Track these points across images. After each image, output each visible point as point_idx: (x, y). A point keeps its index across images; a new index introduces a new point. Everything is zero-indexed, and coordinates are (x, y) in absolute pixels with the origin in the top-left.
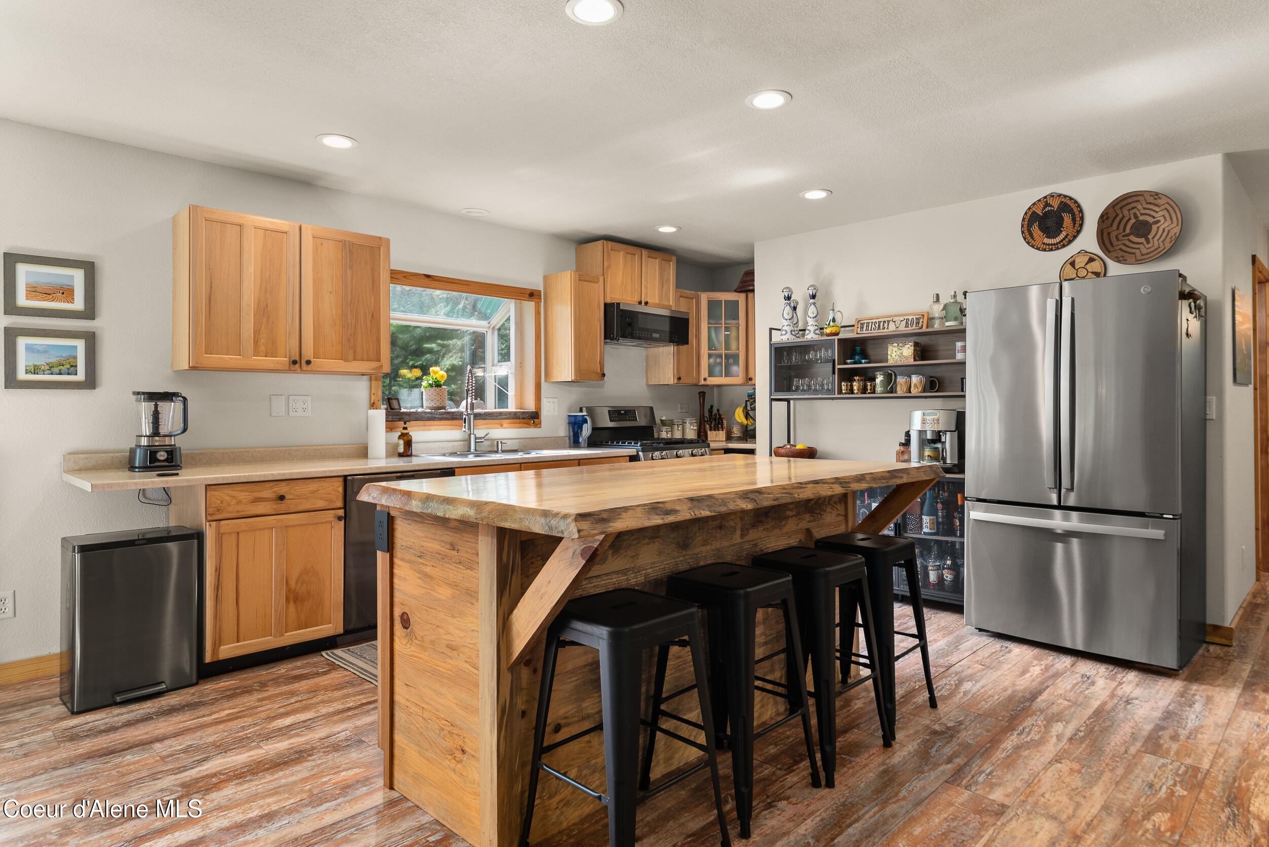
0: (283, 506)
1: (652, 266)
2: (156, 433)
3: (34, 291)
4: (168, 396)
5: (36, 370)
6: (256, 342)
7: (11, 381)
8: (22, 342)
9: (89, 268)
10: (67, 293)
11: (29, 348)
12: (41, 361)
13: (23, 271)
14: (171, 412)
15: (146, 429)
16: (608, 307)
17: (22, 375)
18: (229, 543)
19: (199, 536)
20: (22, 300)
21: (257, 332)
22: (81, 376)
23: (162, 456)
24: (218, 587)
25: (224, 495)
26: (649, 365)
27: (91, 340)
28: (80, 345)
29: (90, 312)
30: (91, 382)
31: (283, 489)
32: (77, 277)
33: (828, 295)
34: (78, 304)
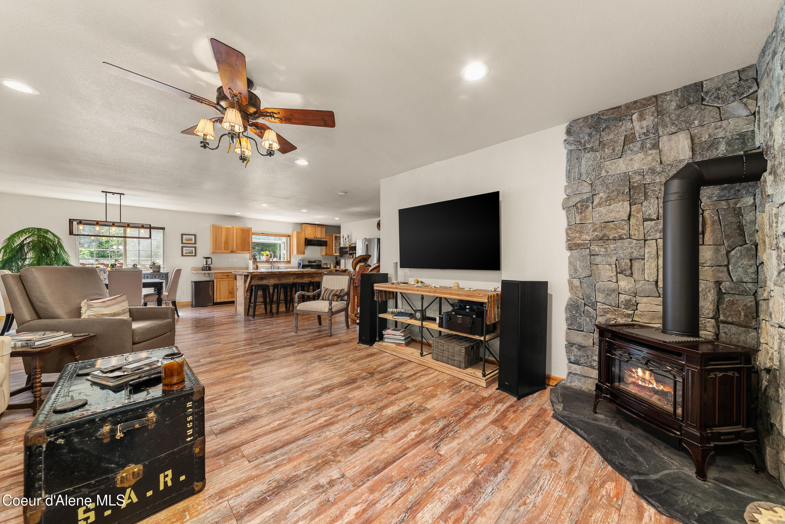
0: (228, 277)
1: (319, 229)
2: (207, 264)
3: (186, 240)
4: (209, 258)
5: (186, 253)
6: (224, 248)
7: (182, 255)
8: (184, 249)
9: (195, 235)
10: (191, 240)
11: (185, 250)
12: (187, 252)
13: (184, 236)
14: (209, 261)
15: (205, 263)
16: (305, 238)
17: (184, 254)
18: (218, 283)
19: (213, 281)
20: (184, 242)
21: (225, 246)
22: (194, 254)
23: (208, 268)
24: (216, 290)
25: (218, 274)
26: (321, 250)
27: (195, 248)
28: (194, 249)
29: (195, 243)
30: (195, 255)
31: (228, 274)
32: (193, 237)
33: (351, 237)
34: (193, 242)
